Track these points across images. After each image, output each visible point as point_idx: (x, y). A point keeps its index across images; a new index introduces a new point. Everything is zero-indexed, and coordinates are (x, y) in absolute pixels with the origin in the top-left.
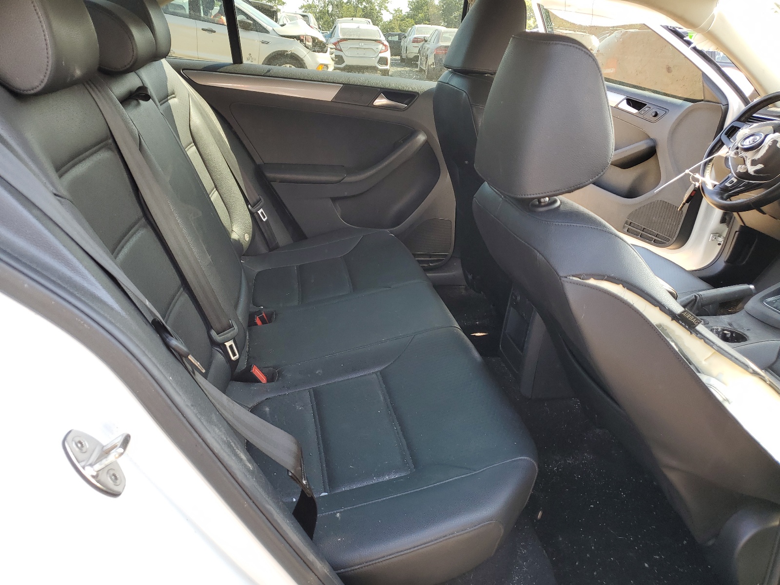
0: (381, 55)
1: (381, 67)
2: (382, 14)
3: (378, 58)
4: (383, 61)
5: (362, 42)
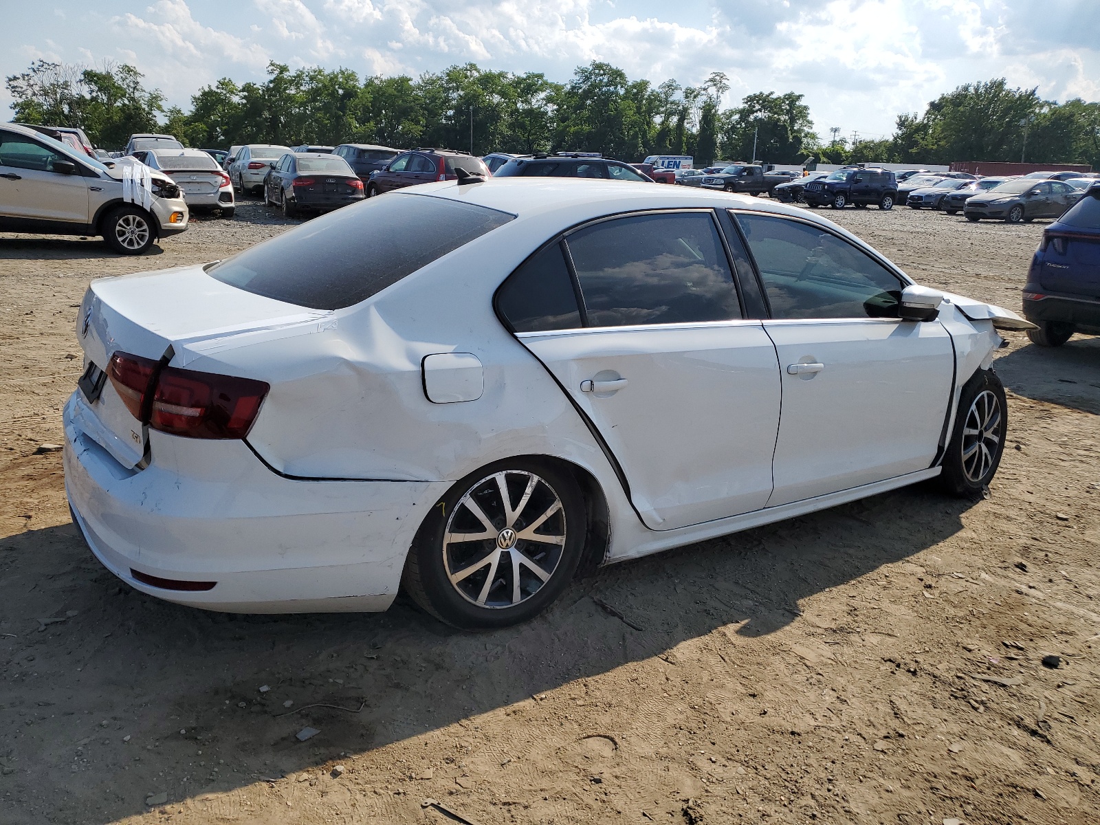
0: (222, 190)
1: (224, 205)
2: (155, 117)
3: (219, 193)
4: (226, 197)
5: (194, 175)
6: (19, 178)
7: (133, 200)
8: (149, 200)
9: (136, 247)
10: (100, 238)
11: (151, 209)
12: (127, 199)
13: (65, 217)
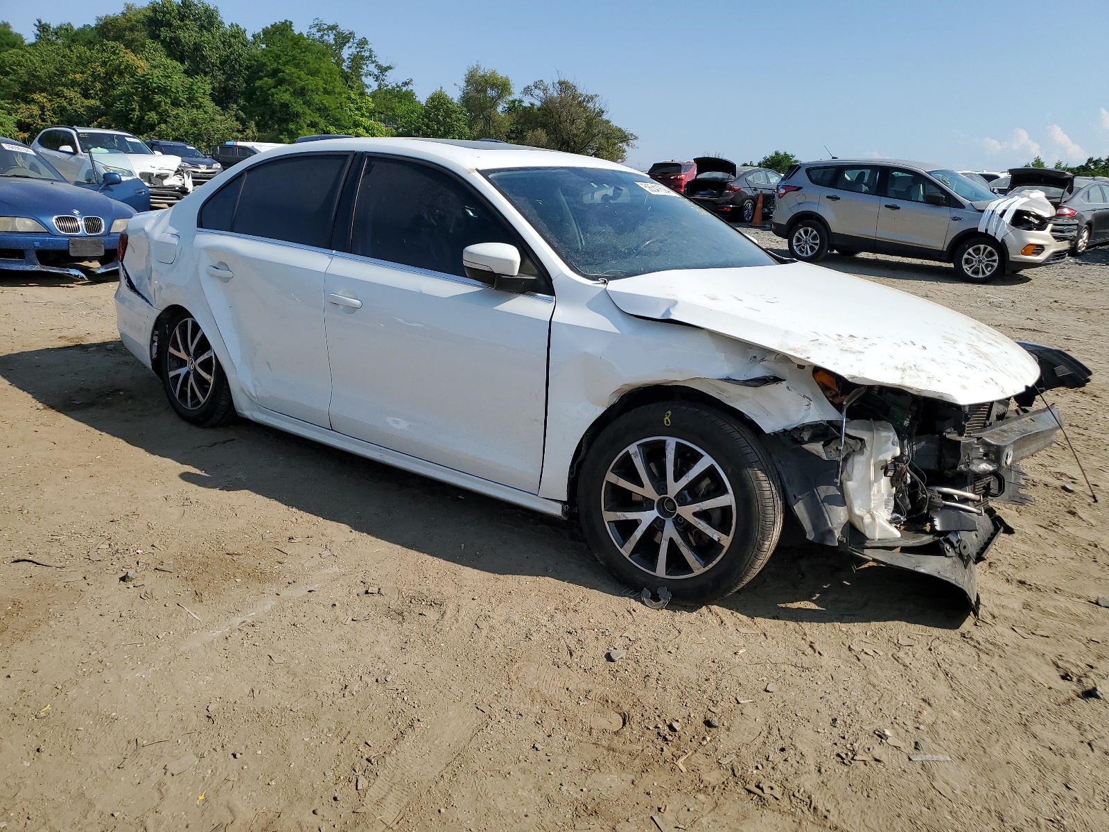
6: (899, 208)
7: (986, 230)
8: (1002, 230)
9: (981, 276)
10: (952, 265)
11: (1003, 240)
12: (981, 229)
13: (930, 244)
